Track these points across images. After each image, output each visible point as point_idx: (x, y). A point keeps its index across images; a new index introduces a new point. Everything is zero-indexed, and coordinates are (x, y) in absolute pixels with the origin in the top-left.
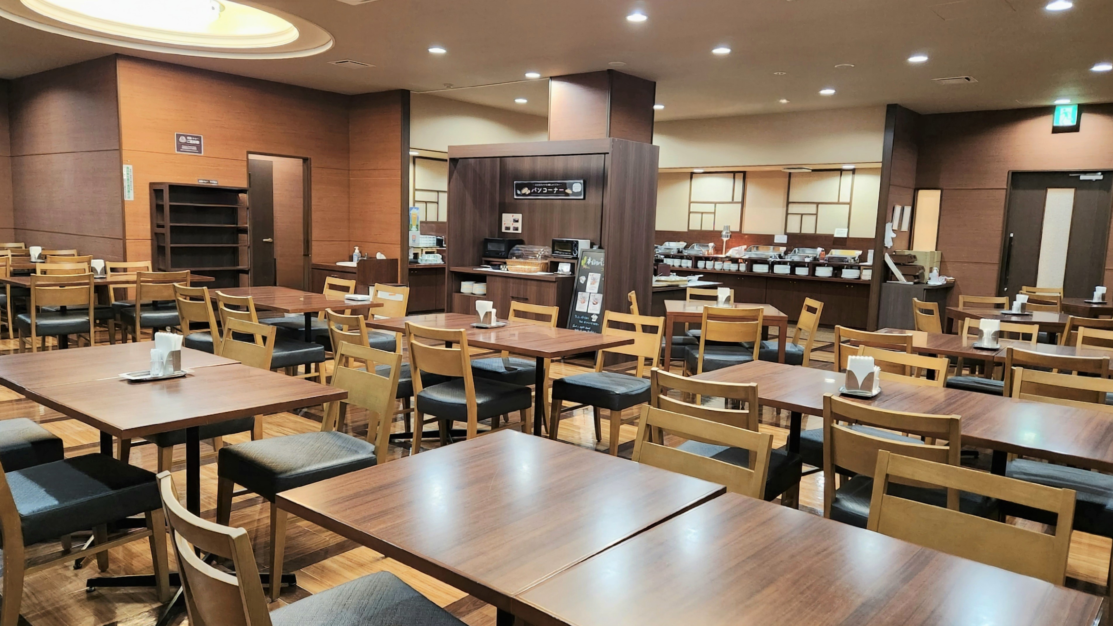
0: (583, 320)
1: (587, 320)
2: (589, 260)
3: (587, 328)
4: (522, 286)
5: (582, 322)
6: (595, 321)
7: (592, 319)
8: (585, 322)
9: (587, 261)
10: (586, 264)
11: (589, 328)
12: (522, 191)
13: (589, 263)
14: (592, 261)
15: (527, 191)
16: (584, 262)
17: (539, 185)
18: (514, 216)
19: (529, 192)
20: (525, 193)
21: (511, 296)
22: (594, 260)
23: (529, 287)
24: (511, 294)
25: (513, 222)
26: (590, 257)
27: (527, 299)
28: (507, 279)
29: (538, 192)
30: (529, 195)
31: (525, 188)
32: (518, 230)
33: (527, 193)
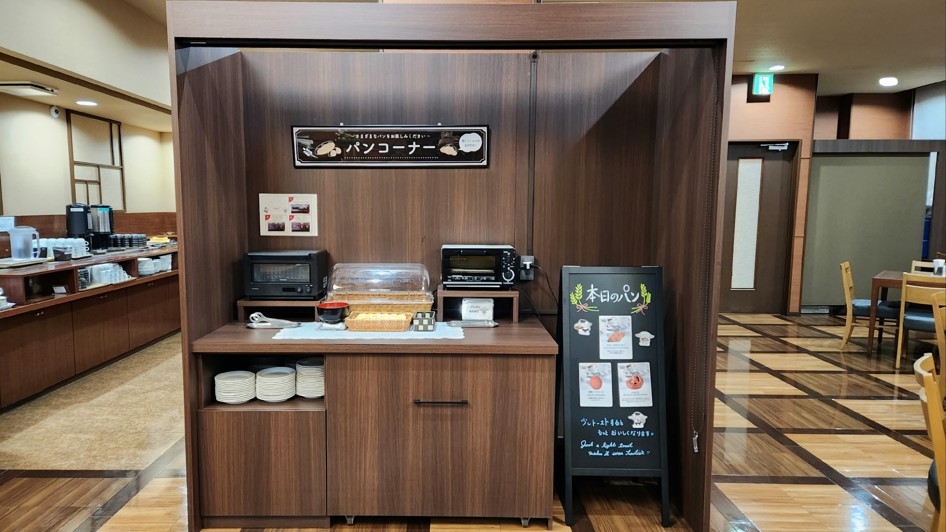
0: (609, 428)
1: (619, 428)
2: (592, 291)
3: (622, 446)
4: (447, 374)
5: (606, 434)
6: (642, 426)
7: (632, 422)
8: (613, 433)
9: (585, 294)
10: (583, 301)
11: (631, 445)
12: (316, 149)
13: (593, 298)
14: (600, 295)
15: (334, 151)
16: (578, 298)
17: (367, 136)
18: (292, 198)
19: (339, 151)
20: (327, 154)
21: (411, 400)
22: (604, 292)
23: (469, 372)
24: (411, 395)
25: (292, 212)
26: (592, 286)
27: (464, 403)
28: (396, 359)
29: (365, 152)
30: (338, 158)
31: (327, 143)
32: (307, 230)
33: (333, 154)
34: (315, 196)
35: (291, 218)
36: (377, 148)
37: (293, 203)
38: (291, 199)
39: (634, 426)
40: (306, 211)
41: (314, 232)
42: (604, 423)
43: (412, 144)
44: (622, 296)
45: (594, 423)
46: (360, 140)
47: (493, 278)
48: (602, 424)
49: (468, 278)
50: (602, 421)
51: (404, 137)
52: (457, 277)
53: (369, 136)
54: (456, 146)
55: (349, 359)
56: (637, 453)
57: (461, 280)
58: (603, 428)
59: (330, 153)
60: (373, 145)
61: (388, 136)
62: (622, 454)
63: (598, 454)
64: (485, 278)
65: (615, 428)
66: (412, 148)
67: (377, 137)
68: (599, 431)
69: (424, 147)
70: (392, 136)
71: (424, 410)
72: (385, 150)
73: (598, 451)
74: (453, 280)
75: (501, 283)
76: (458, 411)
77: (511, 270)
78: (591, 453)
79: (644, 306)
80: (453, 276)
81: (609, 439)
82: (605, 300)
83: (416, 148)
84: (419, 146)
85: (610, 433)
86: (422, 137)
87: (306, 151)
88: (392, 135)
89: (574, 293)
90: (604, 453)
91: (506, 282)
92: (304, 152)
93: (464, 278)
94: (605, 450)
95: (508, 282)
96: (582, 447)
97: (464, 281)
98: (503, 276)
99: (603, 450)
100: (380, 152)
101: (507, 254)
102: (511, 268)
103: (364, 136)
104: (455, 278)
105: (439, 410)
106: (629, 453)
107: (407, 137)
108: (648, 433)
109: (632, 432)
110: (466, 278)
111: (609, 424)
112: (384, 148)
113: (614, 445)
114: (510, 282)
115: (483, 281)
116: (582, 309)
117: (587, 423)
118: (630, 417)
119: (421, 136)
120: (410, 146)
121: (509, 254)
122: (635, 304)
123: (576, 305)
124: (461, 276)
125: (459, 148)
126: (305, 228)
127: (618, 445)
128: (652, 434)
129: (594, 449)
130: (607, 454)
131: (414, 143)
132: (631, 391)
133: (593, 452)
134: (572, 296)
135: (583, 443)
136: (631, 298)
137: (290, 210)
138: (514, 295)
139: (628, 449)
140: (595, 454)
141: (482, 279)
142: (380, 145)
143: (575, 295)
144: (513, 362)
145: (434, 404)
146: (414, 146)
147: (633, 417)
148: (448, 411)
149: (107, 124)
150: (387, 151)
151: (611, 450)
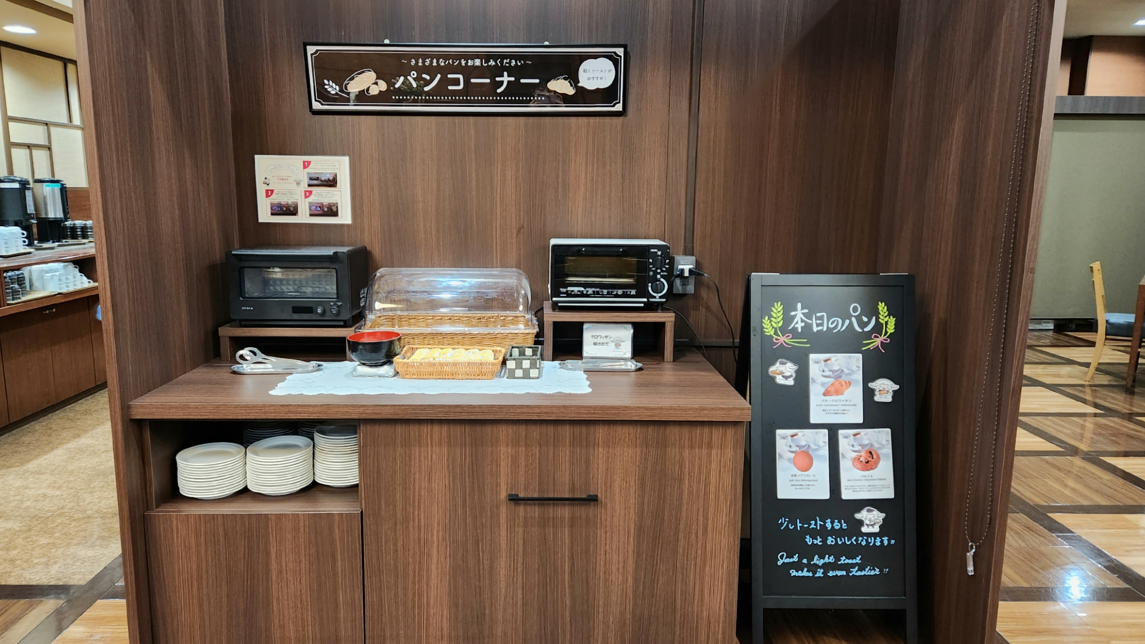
0: (824, 533)
1: (839, 533)
2: (799, 314)
3: (843, 560)
4: (565, 453)
5: (818, 541)
6: (876, 529)
7: (861, 523)
8: (830, 540)
9: (788, 319)
10: (783, 330)
11: (858, 560)
12: (346, 82)
13: (800, 326)
14: (811, 319)
15: (375, 86)
16: (775, 325)
17: (428, 62)
18: (309, 163)
19: (383, 86)
20: (364, 90)
21: (503, 495)
22: (818, 315)
23: (601, 450)
24: (503, 487)
25: (309, 185)
26: (799, 305)
27: (593, 499)
28: (478, 428)
29: (426, 89)
30: (382, 98)
31: (363, 72)
32: (335, 214)
33: (374, 91)
34: (346, 160)
35: (308, 194)
36: (445, 82)
37: (311, 170)
38: (306, 165)
39: (864, 529)
40: (332, 183)
41: (345, 217)
42: (816, 524)
43: (503, 76)
44: (847, 322)
45: (799, 525)
46: (416, 68)
47: (633, 292)
48: (813, 526)
49: (594, 292)
50: (813, 522)
51: (490, 64)
52: (576, 289)
53: (431, 62)
54: (574, 79)
55: (400, 429)
56: (867, 572)
57: (582, 295)
58: (814, 534)
59: (368, 89)
60: (439, 76)
61: (463, 62)
62: (844, 573)
63: (805, 573)
64: (620, 292)
65: (833, 532)
66: (502, 83)
67: (445, 63)
68: (808, 537)
69: (523, 81)
70: (470, 63)
71: (525, 511)
72: (459, 84)
73: (806, 569)
74: (569, 295)
75: (645, 300)
76: (581, 511)
77: (662, 280)
78: (793, 573)
79: (882, 338)
80: (570, 289)
81: (823, 551)
82: (820, 328)
83: (509, 82)
84: (513, 79)
85: (824, 541)
86: (519, 64)
87: (329, 85)
88: (469, 61)
89: (770, 317)
90: (814, 573)
91: (655, 297)
92: (326, 87)
93: (587, 291)
94: (817, 566)
95: (658, 297)
96: (780, 563)
97: (587, 296)
98: (650, 289)
99: (814, 568)
100: (450, 88)
101: (656, 252)
102: (662, 276)
103: (424, 62)
104: (573, 291)
105: (551, 511)
106: (855, 572)
107: (494, 63)
108: (885, 539)
109: (860, 539)
110: (590, 291)
111: (824, 527)
112: (456, 82)
113: (832, 559)
114: (660, 297)
115: (617, 296)
116: (782, 343)
117: (787, 525)
118: (858, 516)
119: (516, 62)
120: (498, 79)
121: (659, 253)
122: (868, 335)
123: (773, 337)
124: (582, 289)
125: (579, 82)
126: (332, 211)
127: (838, 559)
128: (893, 542)
129: (798, 566)
130: (820, 573)
131: (505, 74)
132: (860, 474)
133: (797, 571)
134: (766, 320)
135: (782, 557)
136: (863, 325)
137: (306, 181)
138: (668, 318)
139: (853, 566)
140: (800, 574)
141: (615, 293)
142: (449, 76)
143: (771, 321)
144: (673, 432)
145: (542, 501)
146: (506, 79)
147: (863, 515)
148: (565, 512)
149: (59, 64)
150: (461, 87)
151: (827, 567)
